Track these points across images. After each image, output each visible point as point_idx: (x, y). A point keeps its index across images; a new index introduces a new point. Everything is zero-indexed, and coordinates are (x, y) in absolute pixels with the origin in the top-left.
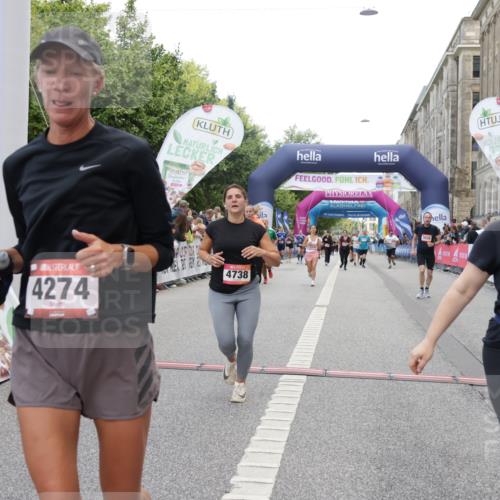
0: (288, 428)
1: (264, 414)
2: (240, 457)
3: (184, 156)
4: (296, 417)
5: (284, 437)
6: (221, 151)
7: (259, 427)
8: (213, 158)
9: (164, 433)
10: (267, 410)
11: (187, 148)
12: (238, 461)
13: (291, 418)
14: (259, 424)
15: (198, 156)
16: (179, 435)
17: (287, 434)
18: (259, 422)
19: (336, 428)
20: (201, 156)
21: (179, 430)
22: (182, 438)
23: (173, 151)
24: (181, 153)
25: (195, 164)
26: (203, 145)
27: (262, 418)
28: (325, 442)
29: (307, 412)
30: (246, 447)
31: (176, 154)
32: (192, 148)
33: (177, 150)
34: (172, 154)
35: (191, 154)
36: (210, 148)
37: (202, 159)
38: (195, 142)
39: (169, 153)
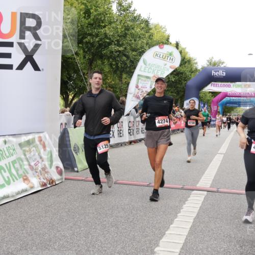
0: (192, 221)
1: (180, 212)
2: (163, 236)
3: (148, 72)
4: (197, 214)
5: (189, 226)
6: (168, 70)
8: (164, 73)
9: (123, 221)
10: (182, 210)
11: (150, 68)
12: (161, 238)
13: (194, 215)
14: (176, 218)
15: (156, 72)
16: (131, 222)
17: (191, 224)
18: (176, 216)
19: (219, 222)
20: (157, 72)
21: (131, 220)
22: (132, 223)
23: (143, 69)
25: (154, 76)
26: (159, 66)
27: (178, 215)
28: (212, 230)
29: (204, 212)
30: (166, 231)
31: (144, 71)
32: (153, 68)
33: (145, 69)
34: (142, 71)
35: (152, 71)
36: (162, 68)
37: (158, 74)
38: (154, 65)
39: (140, 71)
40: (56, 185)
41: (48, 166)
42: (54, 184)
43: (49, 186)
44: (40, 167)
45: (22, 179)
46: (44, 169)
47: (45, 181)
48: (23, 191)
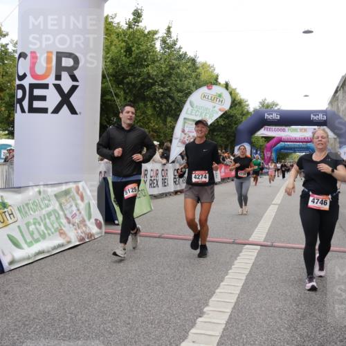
0: (244, 278)
1: (231, 269)
2: (212, 295)
3: (196, 115)
4: (250, 271)
5: (241, 284)
6: (217, 113)
7: (227, 277)
8: (213, 116)
9: (169, 278)
10: (233, 266)
11: (197, 111)
12: (210, 297)
13: (247, 272)
15: (203, 115)
16: (177, 279)
17: (243, 282)
18: (227, 274)
20: (205, 115)
21: (178, 277)
22: (179, 281)
23: (189, 112)
24: (194, 113)
26: (207, 109)
27: (229, 272)
29: (257, 268)
30: (217, 289)
31: (191, 114)
32: (200, 111)
33: (192, 112)
34: (189, 114)
35: (199, 114)
36: (211, 111)
38: (202, 107)
39: (187, 113)
40: (95, 239)
41: (86, 218)
42: (93, 238)
43: (87, 240)
44: (77, 220)
45: (58, 233)
46: (83, 221)
47: (83, 235)
48: (60, 246)
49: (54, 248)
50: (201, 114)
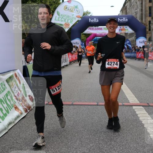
3: (61, 21)
6: (75, 19)
8: (73, 21)
11: (62, 18)
15: (66, 20)
20: (68, 21)
23: (57, 19)
24: (60, 20)
25: (66, 24)
26: (68, 16)
31: (58, 21)
32: (64, 18)
33: (59, 19)
34: (56, 20)
35: (64, 20)
36: (71, 18)
37: (68, 22)
38: (65, 15)
39: (55, 20)
40: (32, 109)
43: (29, 111)
44: (20, 97)
45: (14, 108)
46: (23, 98)
47: (26, 108)
48: (18, 117)
49: (16, 119)
50: (65, 20)
